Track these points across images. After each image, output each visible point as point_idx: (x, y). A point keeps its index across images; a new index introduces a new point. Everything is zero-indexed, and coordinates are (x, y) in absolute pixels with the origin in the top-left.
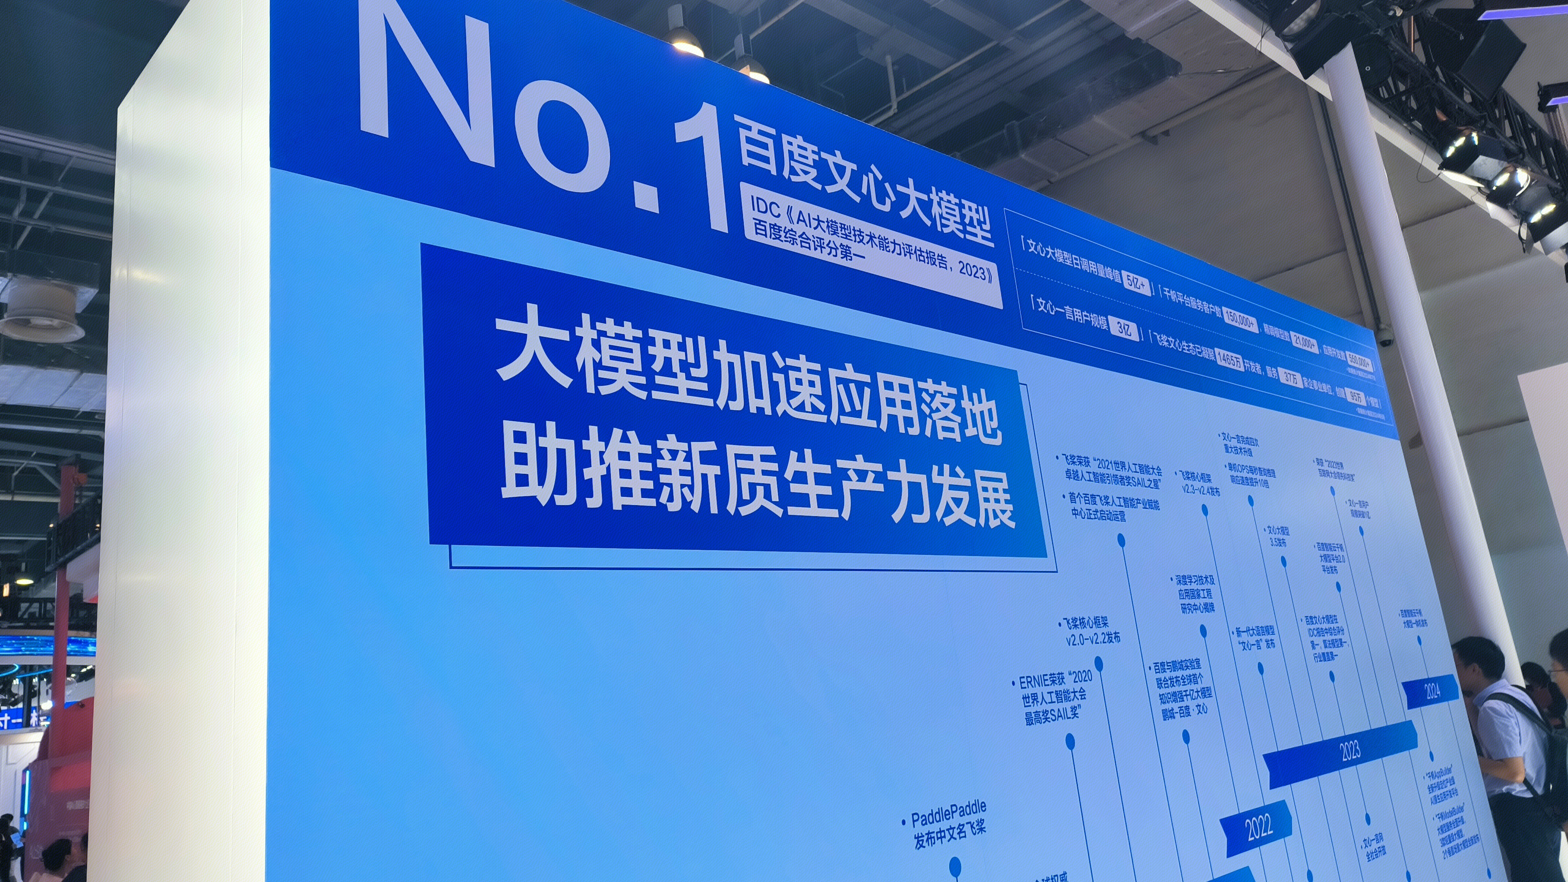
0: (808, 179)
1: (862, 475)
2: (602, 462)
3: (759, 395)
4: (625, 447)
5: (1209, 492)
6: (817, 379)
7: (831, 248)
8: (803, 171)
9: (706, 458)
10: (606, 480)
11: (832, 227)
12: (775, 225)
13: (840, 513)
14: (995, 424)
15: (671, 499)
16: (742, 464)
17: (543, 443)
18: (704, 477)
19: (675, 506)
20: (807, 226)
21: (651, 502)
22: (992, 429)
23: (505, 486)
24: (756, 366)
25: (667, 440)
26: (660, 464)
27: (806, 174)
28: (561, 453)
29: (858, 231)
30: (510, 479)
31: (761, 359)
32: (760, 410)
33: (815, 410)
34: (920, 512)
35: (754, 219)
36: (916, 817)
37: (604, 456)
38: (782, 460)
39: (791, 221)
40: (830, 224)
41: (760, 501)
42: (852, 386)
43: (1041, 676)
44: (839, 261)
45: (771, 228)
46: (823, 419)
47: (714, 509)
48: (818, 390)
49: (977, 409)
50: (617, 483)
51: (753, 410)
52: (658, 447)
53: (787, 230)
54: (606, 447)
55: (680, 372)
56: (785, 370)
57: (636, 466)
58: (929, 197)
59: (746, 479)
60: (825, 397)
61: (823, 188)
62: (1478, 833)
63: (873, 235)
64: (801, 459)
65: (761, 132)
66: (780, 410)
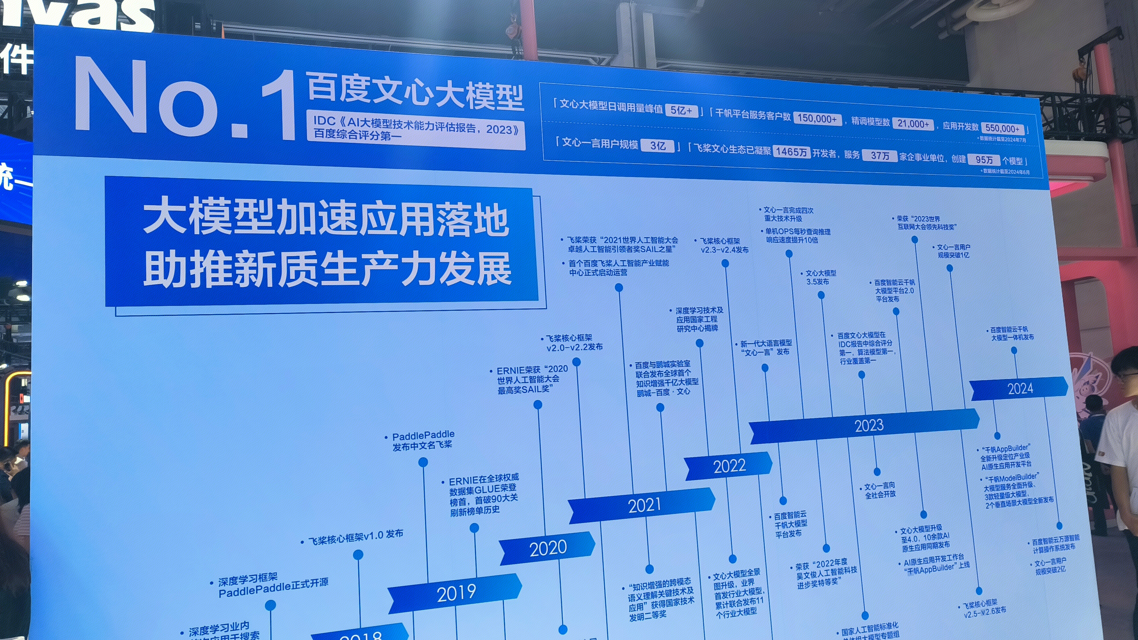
0: (361, 98)
1: (381, 261)
2: (201, 266)
3: (307, 224)
4: (215, 258)
5: (734, 251)
6: (352, 212)
7: (373, 136)
8: (356, 94)
9: (266, 260)
10: (203, 275)
11: (376, 123)
12: (331, 129)
13: (361, 282)
14: (504, 223)
15: (242, 281)
16: (291, 261)
17: (167, 259)
18: (265, 270)
19: (246, 284)
20: (355, 126)
21: (231, 283)
22: (500, 227)
23: (146, 280)
24: (307, 210)
25: (242, 253)
26: (237, 265)
27: (358, 96)
28: (178, 264)
29: (397, 121)
30: (149, 276)
31: (312, 206)
32: (308, 233)
33: (348, 228)
34: (427, 278)
35: (315, 129)
36: (396, 436)
37: (203, 264)
38: (321, 258)
39: (343, 125)
40: (374, 122)
41: (302, 278)
42: (381, 214)
43: (517, 368)
44: (380, 142)
45: (327, 132)
46: (355, 233)
47: (270, 284)
48: (353, 217)
49: (488, 216)
50: (209, 275)
51: (302, 232)
52: (236, 257)
53: (339, 131)
54: (204, 259)
55: (254, 218)
56: (328, 210)
57: (221, 267)
58: (465, 89)
59: (293, 269)
60: (358, 221)
61: (372, 102)
62: (1053, 495)
63: (410, 122)
64: (335, 255)
65: (325, 78)
66: (322, 231)
